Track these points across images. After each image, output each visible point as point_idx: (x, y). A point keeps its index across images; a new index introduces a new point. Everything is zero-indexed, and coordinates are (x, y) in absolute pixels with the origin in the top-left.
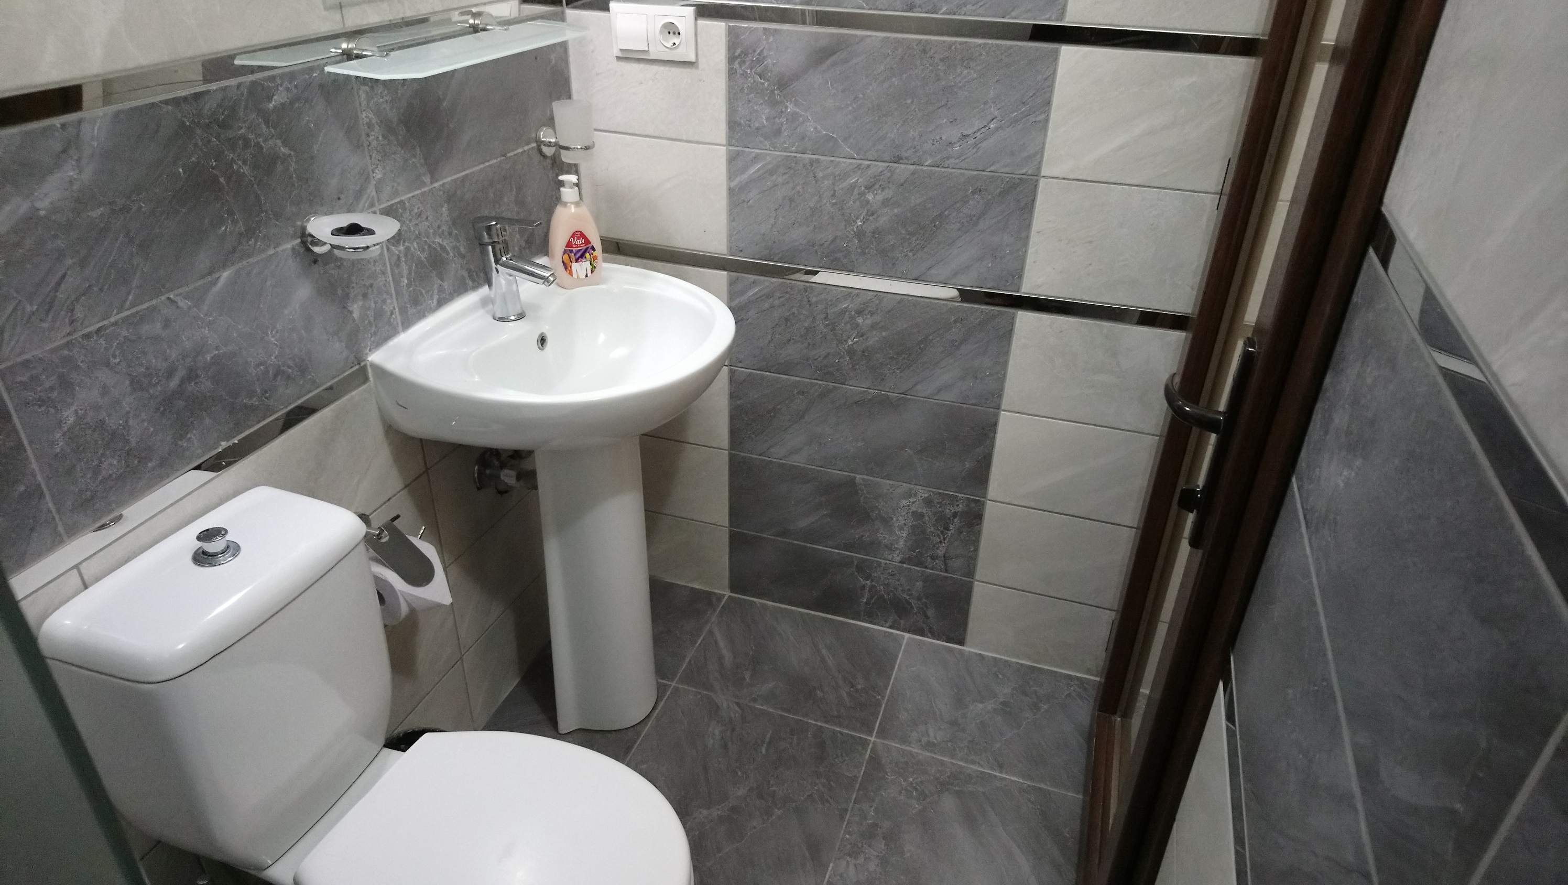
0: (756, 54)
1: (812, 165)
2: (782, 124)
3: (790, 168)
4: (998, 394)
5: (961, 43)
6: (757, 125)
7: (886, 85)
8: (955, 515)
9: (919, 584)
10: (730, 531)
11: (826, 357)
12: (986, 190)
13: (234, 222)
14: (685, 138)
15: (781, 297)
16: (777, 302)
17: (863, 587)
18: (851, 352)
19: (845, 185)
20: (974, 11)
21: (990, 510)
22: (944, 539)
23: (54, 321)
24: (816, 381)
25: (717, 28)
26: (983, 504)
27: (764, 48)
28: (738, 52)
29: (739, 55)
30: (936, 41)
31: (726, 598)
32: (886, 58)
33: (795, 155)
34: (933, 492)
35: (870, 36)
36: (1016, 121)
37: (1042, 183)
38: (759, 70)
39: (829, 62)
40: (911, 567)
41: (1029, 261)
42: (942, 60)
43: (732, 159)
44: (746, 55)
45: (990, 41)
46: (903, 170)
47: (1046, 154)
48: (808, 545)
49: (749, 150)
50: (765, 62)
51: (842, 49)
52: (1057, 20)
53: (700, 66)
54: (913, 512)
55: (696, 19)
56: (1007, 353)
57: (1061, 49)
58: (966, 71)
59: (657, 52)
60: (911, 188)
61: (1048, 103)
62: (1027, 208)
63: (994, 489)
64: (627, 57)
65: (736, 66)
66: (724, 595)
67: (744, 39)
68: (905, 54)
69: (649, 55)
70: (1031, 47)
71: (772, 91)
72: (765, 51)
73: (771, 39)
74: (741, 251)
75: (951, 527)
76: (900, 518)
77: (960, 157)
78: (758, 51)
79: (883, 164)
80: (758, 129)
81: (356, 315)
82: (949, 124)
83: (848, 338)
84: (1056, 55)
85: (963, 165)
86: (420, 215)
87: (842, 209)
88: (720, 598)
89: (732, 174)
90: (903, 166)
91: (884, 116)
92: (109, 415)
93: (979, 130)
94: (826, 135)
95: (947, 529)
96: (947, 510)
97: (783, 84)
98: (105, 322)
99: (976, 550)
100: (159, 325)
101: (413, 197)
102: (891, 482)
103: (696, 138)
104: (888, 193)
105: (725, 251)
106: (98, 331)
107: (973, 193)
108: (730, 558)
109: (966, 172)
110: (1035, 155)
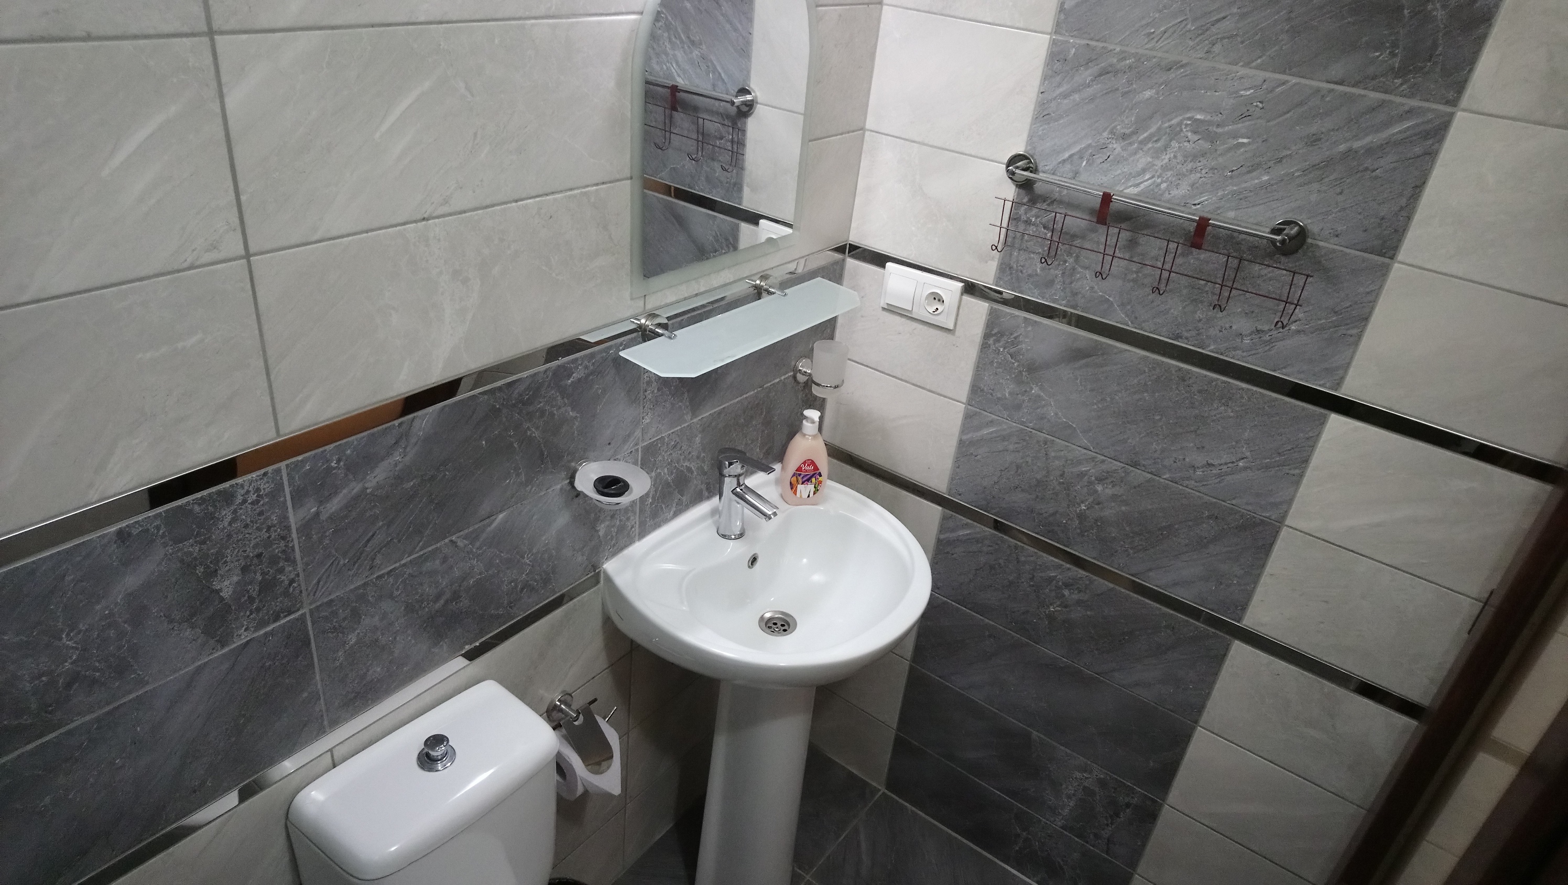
0: (1012, 337)
1: (1045, 443)
2: (1024, 401)
3: (1024, 440)
4: (1199, 709)
5: (1225, 382)
6: (999, 396)
7: (1137, 397)
8: (1128, 805)
9: (1076, 855)
10: (897, 735)
11: (1023, 613)
12: (1223, 519)
13: (518, 475)
14: (928, 387)
15: (989, 546)
16: (985, 549)
17: (1018, 836)
18: (1051, 617)
19: (1076, 470)
20: (1243, 357)
21: (1166, 813)
22: (1112, 824)
23: (358, 569)
24: (1009, 631)
25: (979, 308)
26: (1161, 806)
27: (1021, 334)
28: (995, 331)
29: (996, 334)
30: (1197, 373)
31: (880, 793)
32: (1142, 374)
33: (1032, 430)
34: (1110, 776)
35: (1129, 351)
36: (1267, 467)
37: (1284, 532)
38: (1012, 350)
39: (1084, 361)
40: (1073, 837)
41: (1256, 598)
42: (1200, 392)
43: (968, 417)
44: (1002, 335)
45: (1255, 389)
46: (1139, 476)
47: (1294, 506)
48: (971, 776)
49: (987, 413)
50: (1019, 347)
51: (1097, 355)
52: (1332, 389)
53: (957, 333)
54: (1085, 787)
55: (962, 294)
56: (1216, 674)
57: (1329, 416)
58: (1223, 408)
59: (919, 313)
60: (1144, 493)
61: (1306, 461)
62: (1266, 549)
63: (1174, 795)
64: (890, 309)
65: (991, 341)
66: (879, 790)
67: (1003, 321)
68: (1162, 376)
69: (911, 313)
70: (1298, 406)
71: (1021, 372)
72: (1021, 336)
73: (1030, 329)
74: (960, 495)
75: (1122, 815)
76: (1070, 787)
77: (1202, 481)
78: (1015, 335)
79: (1119, 464)
80: (999, 399)
81: (601, 533)
82: (1195, 449)
83: (1051, 604)
84: (1323, 422)
85: (1202, 489)
86: (675, 446)
87: (1069, 490)
88: (875, 791)
89: (964, 429)
90: (1139, 472)
91: (1128, 422)
92: (383, 634)
93: (1226, 464)
94: (1066, 422)
95: (1117, 815)
96: (1121, 798)
97: (1033, 369)
98: (397, 565)
99: (1144, 845)
100: (437, 562)
101: (672, 433)
102: (1068, 751)
103: (939, 391)
104: (1118, 490)
105: (945, 491)
106: (389, 573)
107: (1209, 517)
108: (892, 758)
109: (1205, 496)
110: (1281, 503)
